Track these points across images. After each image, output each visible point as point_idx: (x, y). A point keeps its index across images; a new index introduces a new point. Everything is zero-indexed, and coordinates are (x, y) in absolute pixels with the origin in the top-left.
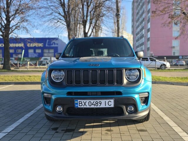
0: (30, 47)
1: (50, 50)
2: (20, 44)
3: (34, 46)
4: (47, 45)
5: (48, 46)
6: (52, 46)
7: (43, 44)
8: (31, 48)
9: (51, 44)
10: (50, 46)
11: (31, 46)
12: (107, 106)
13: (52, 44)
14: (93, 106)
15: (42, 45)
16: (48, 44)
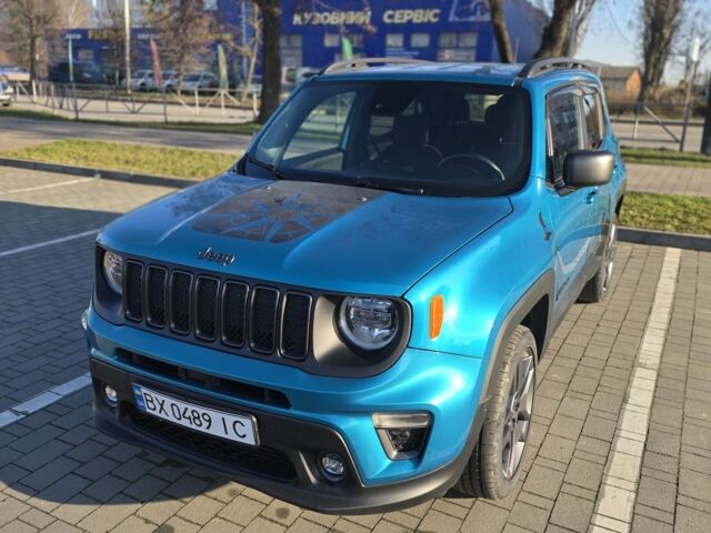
0: (393, 25)
1: (462, 35)
2: (358, 14)
3: (406, 18)
4: (452, 18)
5: (457, 19)
6: (472, 19)
7: (437, 11)
8: (395, 29)
9: (468, 10)
10: (465, 20)
11: (397, 21)
12: (232, 436)
13: (474, 13)
14: (185, 423)
15: (435, 15)
16: (456, 14)
